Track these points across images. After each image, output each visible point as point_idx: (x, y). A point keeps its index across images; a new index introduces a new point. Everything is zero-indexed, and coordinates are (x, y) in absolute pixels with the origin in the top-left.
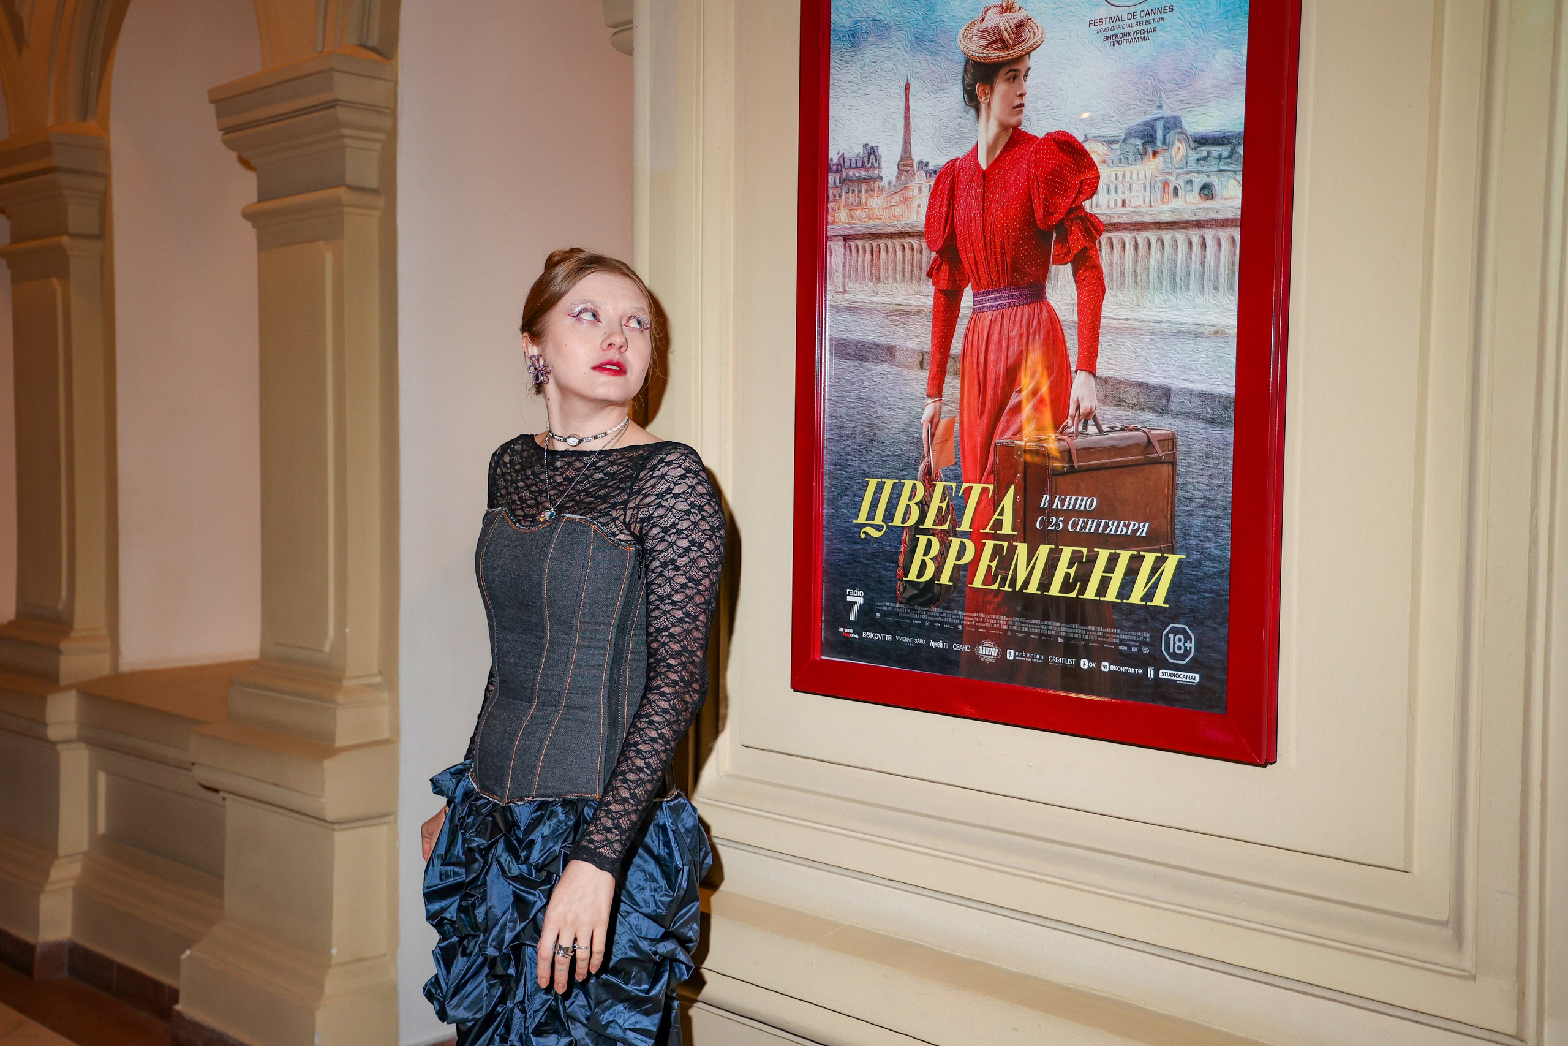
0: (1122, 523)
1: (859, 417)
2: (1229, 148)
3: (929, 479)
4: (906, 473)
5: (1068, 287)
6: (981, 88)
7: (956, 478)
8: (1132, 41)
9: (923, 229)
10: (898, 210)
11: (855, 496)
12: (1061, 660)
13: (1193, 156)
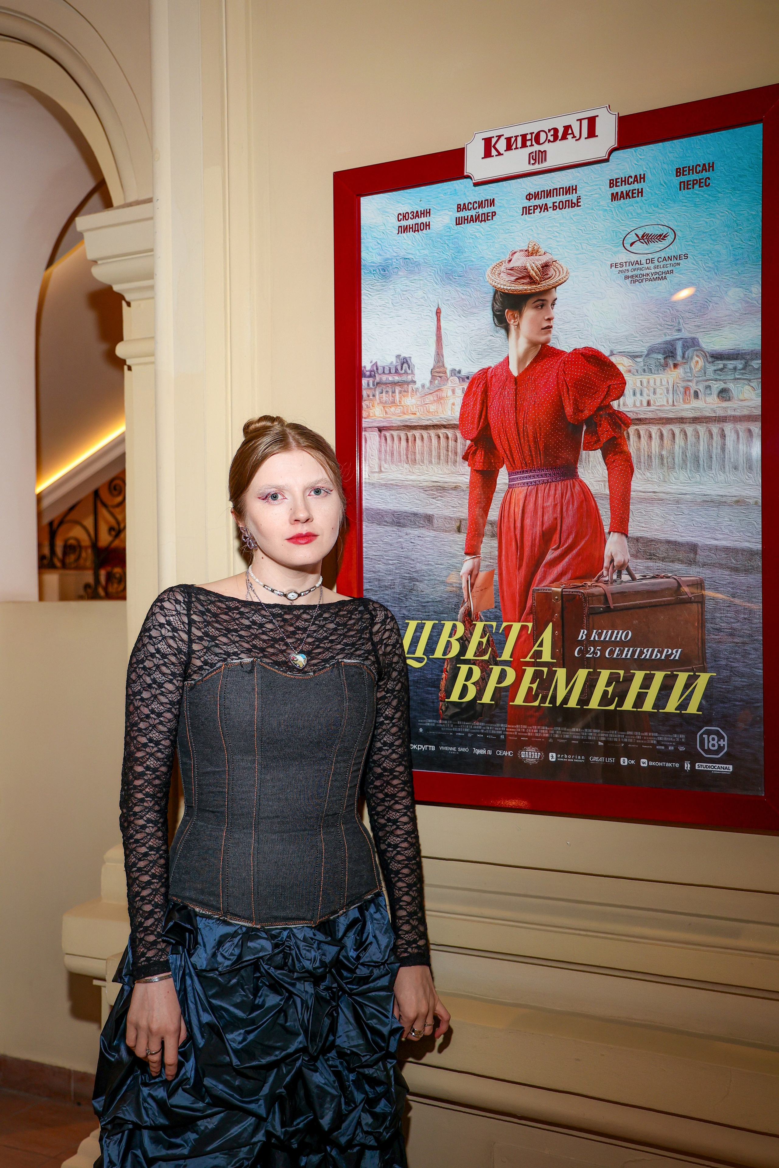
0: (656, 650)
1: (397, 571)
2: (743, 362)
3: (469, 620)
4: (446, 615)
5: (599, 467)
6: (510, 313)
7: (496, 618)
8: (650, 280)
9: (458, 423)
10: (433, 407)
12: (602, 759)
13: (711, 368)
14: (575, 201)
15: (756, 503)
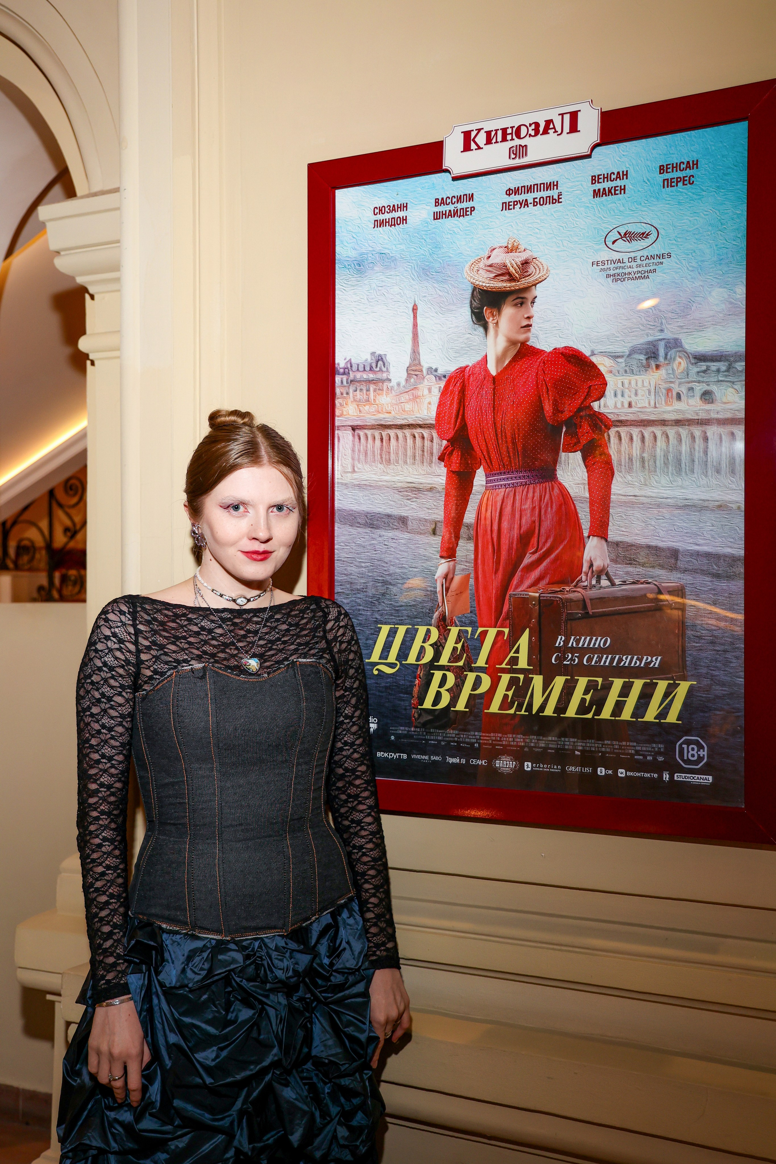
0: (635, 657)
1: (370, 574)
2: (726, 364)
3: (443, 625)
4: (420, 620)
5: (578, 469)
6: (488, 311)
7: (472, 624)
8: (633, 279)
9: (434, 422)
10: (408, 406)
11: (367, 639)
12: (578, 769)
13: (694, 370)
14: (556, 197)
15: (739, 508)
